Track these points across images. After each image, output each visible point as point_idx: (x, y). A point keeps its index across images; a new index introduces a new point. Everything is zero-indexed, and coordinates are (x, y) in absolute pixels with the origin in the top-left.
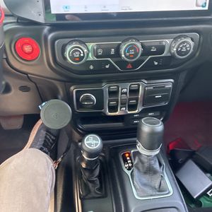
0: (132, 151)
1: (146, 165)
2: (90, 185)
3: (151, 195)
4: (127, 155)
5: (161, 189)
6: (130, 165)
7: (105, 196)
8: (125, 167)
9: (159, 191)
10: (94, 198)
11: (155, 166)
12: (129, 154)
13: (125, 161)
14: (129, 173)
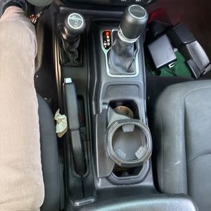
0: (113, 30)
1: (123, 49)
2: (70, 55)
3: (121, 74)
4: (107, 33)
5: (129, 70)
6: (109, 44)
7: (82, 66)
8: (103, 45)
9: (128, 72)
10: (72, 66)
11: (130, 51)
12: (110, 33)
13: (105, 39)
14: (106, 52)
